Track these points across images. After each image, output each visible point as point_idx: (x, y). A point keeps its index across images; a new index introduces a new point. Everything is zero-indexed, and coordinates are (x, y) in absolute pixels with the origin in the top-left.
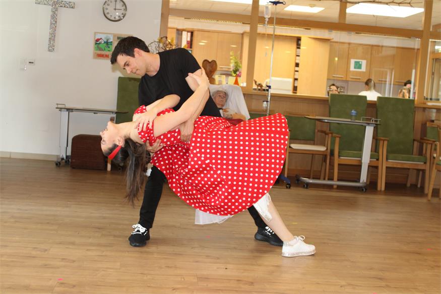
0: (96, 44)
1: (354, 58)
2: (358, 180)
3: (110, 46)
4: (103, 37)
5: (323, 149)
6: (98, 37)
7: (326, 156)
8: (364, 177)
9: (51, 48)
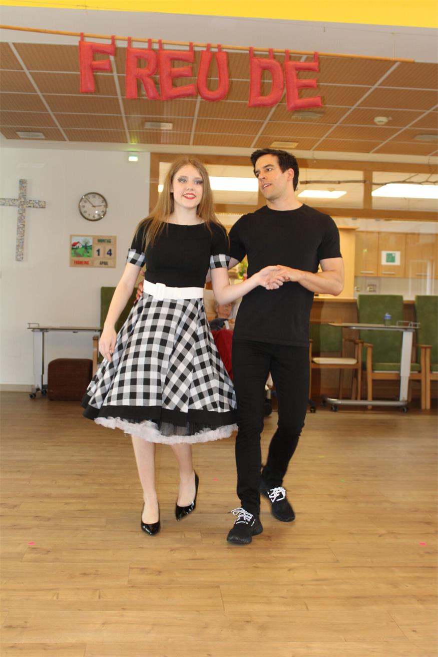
0: (73, 249)
1: (385, 250)
2: (397, 398)
3: (89, 250)
4: (81, 241)
5: (352, 362)
6: (75, 240)
7: (356, 371)
8: (404, 393)
9: (20, 257)
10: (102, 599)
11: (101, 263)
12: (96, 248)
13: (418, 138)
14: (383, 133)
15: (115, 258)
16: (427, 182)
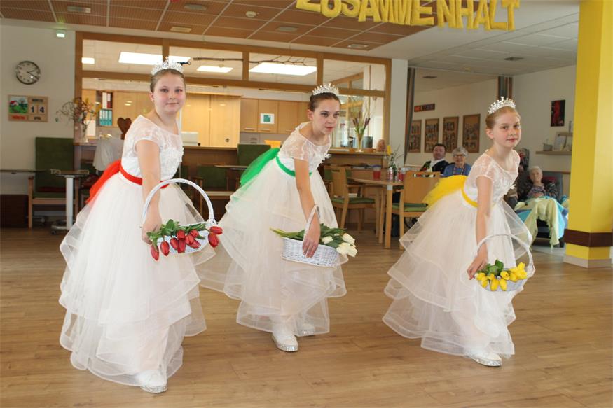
0: (11, 106)
1: (263, 113)
3: (25, 108)
4: (18, 99)
6: (12, 99)
10: (11, 369)
11: (35, 118)
12: (30, 106)
13: (281, 29)
14: (254, 24)
15: (47, 115)
16: (288, 61)
